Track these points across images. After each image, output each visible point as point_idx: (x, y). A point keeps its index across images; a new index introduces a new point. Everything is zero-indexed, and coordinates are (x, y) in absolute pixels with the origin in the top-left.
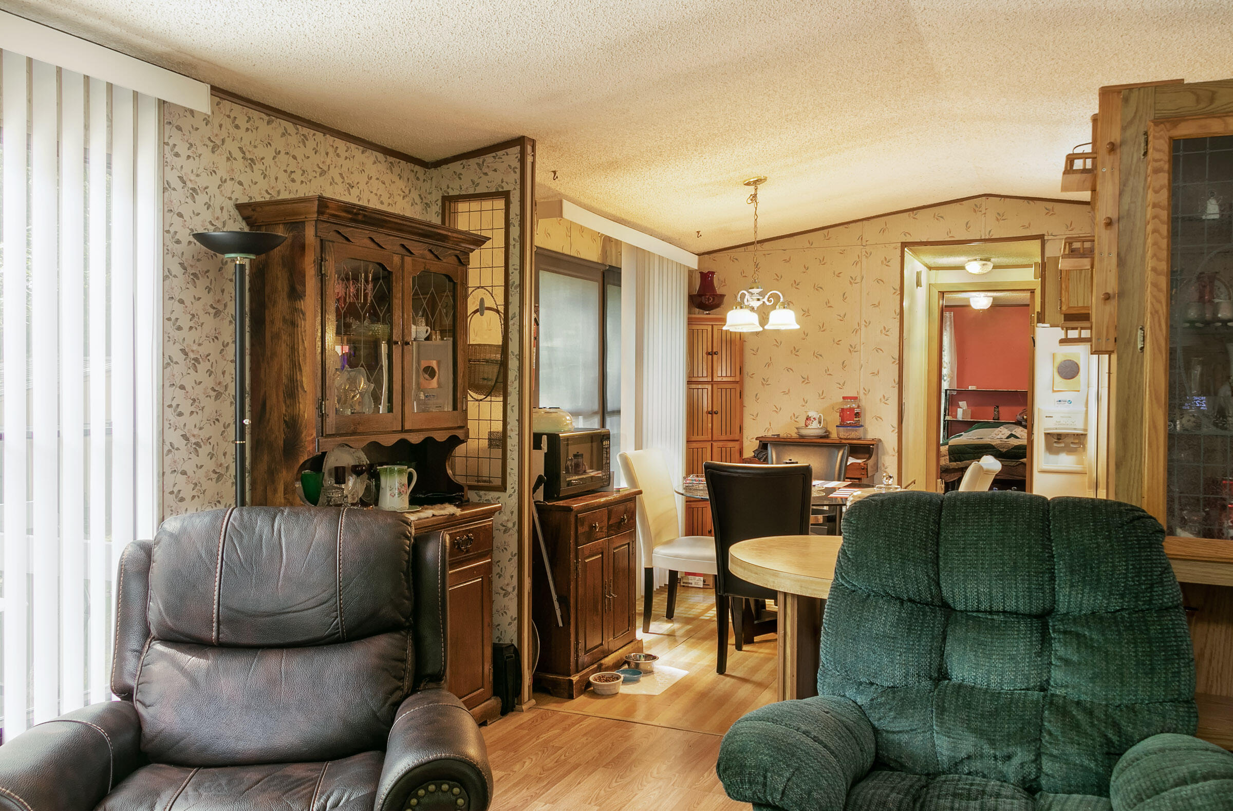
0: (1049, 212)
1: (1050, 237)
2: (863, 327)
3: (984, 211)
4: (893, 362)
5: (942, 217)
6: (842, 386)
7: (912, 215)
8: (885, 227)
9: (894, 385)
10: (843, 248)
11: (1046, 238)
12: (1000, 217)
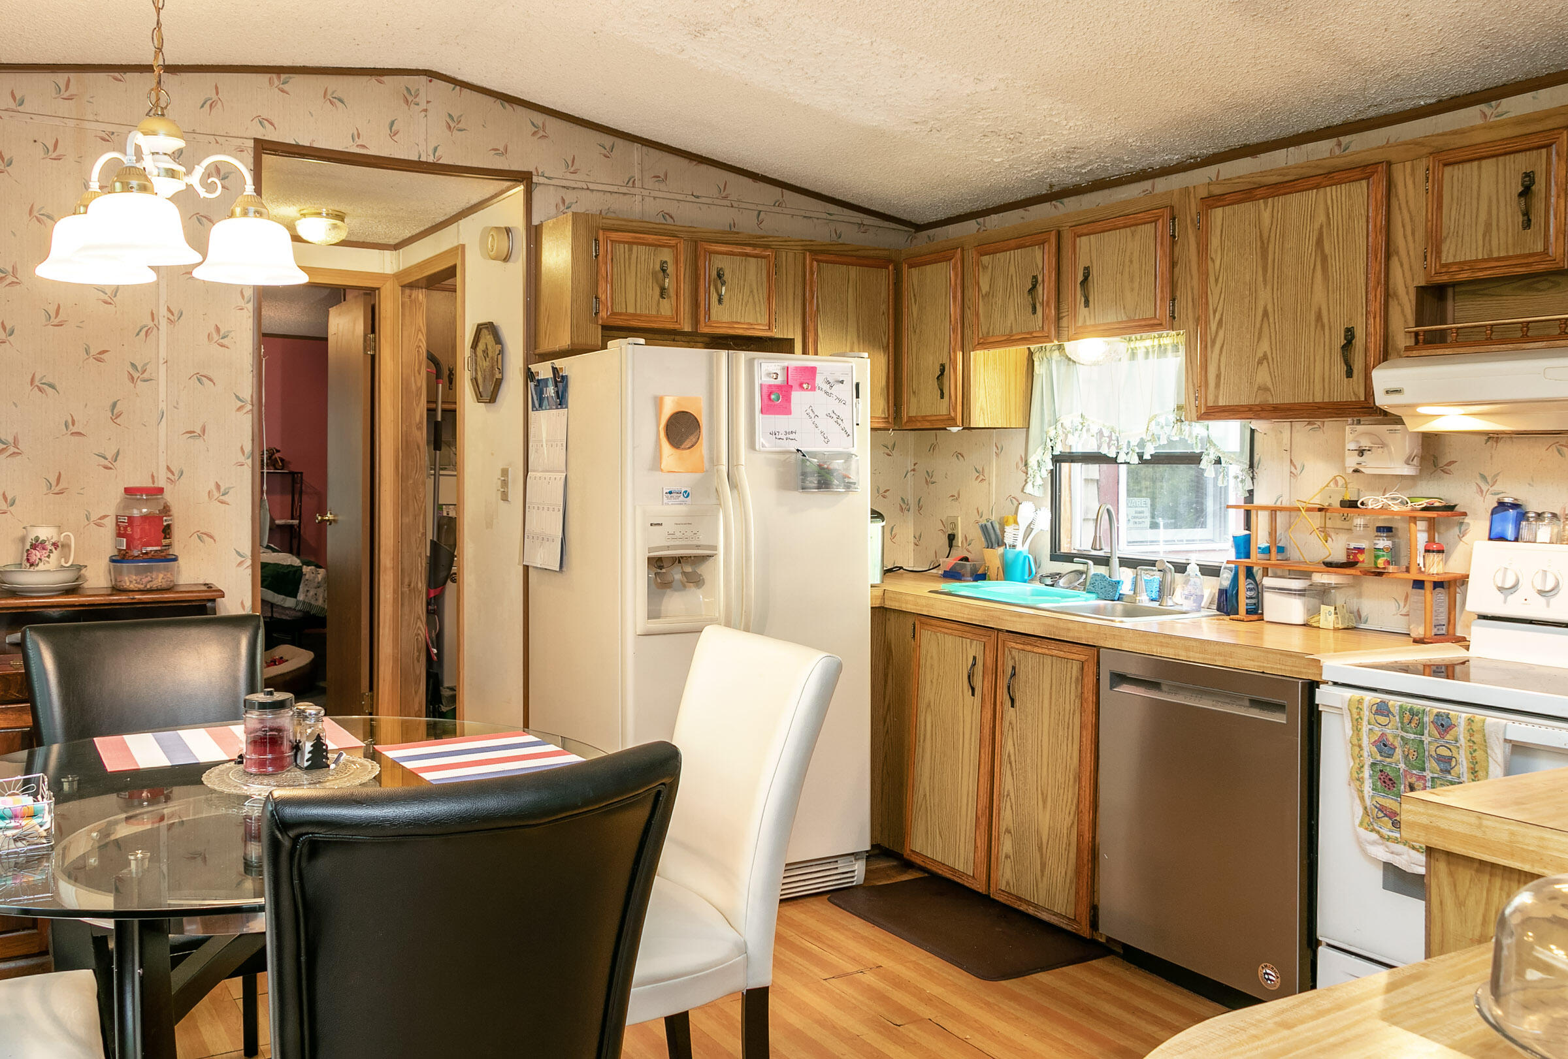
0: (539, 132)
1: (542, 180)
2: (163, 323)
3: (423, 105)
4: (240, 409)
5: (341, 101)
6: (110, 462)
7: (276, 82)
8: (215, 97)
9: (242, 459)
10: (110, 128)
11: (535, 179)
12: (453, 123)
